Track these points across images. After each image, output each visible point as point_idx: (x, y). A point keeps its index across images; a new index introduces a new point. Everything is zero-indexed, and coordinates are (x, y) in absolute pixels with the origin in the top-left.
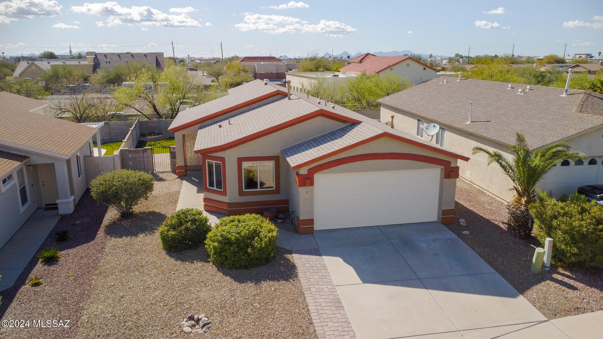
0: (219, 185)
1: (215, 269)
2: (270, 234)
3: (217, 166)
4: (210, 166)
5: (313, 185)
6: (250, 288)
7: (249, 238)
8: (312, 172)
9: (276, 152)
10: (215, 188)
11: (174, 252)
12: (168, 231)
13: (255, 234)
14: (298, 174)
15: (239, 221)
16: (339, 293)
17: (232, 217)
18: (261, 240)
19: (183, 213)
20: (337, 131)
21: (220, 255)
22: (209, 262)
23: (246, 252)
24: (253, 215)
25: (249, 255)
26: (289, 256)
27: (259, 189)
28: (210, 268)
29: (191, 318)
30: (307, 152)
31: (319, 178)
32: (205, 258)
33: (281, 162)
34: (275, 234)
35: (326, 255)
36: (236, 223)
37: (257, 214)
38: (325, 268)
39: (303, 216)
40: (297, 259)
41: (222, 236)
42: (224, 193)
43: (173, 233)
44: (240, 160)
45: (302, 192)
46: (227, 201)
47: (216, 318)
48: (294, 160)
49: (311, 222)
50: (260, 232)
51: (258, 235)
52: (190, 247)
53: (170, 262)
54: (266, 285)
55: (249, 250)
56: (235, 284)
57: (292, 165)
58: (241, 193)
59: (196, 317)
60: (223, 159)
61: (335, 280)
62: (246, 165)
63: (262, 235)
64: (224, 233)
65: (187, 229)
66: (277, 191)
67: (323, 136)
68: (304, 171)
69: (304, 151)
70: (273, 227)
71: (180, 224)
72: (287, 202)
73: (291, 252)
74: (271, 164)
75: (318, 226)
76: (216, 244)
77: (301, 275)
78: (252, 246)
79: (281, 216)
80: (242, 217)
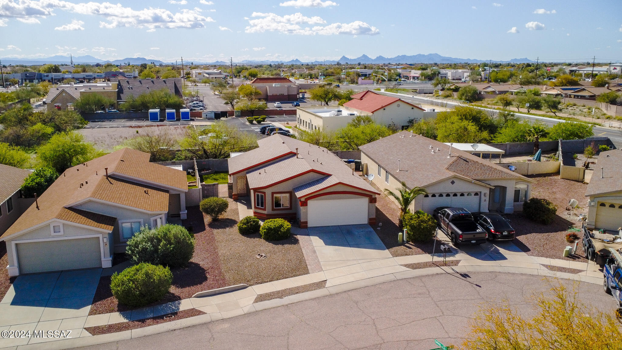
0: (262, 205)
1: (265, 241)
2: (288, 226)
3: (262, 196)
4: (258, 196)
5: (307, 205)
6: (280, 246)
7: (279, 228)
8: (307, 199)
9: (290, 189)
10: (260, 207)
11: (245, 235)
12: (243, 225)
13: (281, 226)
14: (300, 200)
15: (274, 221)
16: (315, 249)
17: (271, 220)
18: (284, 229)
19: (249, 218)
20: (320, 179)
21: (267, 235)
22: (261, 238)
23: (278, 234)
24: (280, 219)
25: (279, 235)
26: (295, 236)
27: (282, 208)
28: (262, 241)
29: (259, 255)
30: (305, 190)
31: (309, 202)
32: (260, 236)
33: (293, 194)
34: (290, 226)
35: (312, 235)
36: (273, 222)
37: (282, 218)
38: (311, 241)
39: (302, 220)
40: (299, 237)
41: (268, 227)
42: (265, 210)
43: (245, 226)
44: (273, 193)
45: (302, 209)
46: (266, 213)
47: (268, 255)
48: (299, 194)
49: (306, 223)
50: (284, 225)
51: (283, 227)
52: (253, 233)
53: (245, 238)
54: (286, 246)
55: (279, 233)
56: (274, 245)
57: (298, 197)
58: (273, 209)
59: (261, 254)
60: (264, 193)
61: (314, 244)
62: (275, 195)
63: (284, 226)
64: (269, 226)
65: (251, 225)
66: (291, 208)
67: (313, 182)
68: (303, 199)
69: (303, 189)
70: (289, 224)
71: (248, 222)
72: (295, 214)
73: (296, 235)
74: (288, 195)
75: (310, 225)
76: (265, 230)
77: (300, 243)
78: (281, 231)
79: (293, 221)
80: (275, 220)
